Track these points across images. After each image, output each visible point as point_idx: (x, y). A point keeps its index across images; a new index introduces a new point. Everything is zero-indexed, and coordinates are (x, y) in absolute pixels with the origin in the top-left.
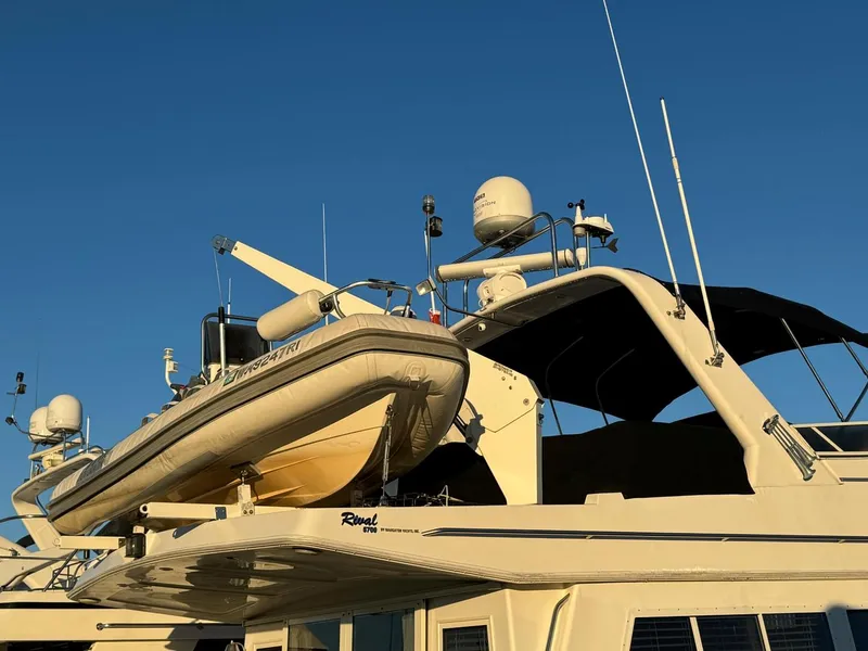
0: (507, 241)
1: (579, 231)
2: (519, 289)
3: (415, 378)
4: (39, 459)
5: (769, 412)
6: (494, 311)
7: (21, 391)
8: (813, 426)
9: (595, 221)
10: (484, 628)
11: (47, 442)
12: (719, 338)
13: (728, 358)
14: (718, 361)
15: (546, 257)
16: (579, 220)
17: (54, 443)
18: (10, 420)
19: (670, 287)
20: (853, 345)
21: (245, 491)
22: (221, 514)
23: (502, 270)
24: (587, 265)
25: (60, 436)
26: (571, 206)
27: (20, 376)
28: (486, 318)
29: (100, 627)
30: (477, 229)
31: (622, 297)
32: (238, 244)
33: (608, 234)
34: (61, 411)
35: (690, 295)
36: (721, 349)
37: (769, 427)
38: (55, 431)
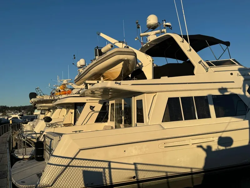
0: (153, 28)
1: (164, 26)
2: (155, 37)
3: (126, 59)
4: (79, 71)
5: (200, 59)
6: (150, 42)
7: (75, 58)
8: (210, 62)
9: (168, 24)
10: (142, 100)
11: (80, 68)
12: (191, 45)
13: (192, 49)
14: (190, 50)
15: (159, 31)
16: (164, 24)
17: (82, 68)
18: (73, 64)
19: (181, 36)
20: (221, 44)
21: (102, 78)
22: (98, 82)
23: (152, 34)
24: (166, 33)
25: (82, 67)
26: (163, 21)
27: (74, 55)
28: (149, 44)
29: (87, 100)
30: (147, 26)
31: (172, 39)
32: (101, 33)
33: (170, 26)
34: (81, 62)
35: (185, 37)
36: (191, 48)
37: (200, 62)
38: (81, 65)
